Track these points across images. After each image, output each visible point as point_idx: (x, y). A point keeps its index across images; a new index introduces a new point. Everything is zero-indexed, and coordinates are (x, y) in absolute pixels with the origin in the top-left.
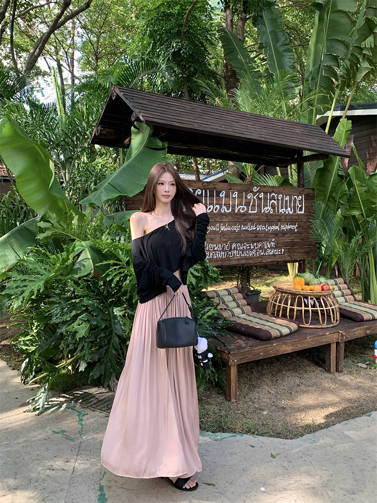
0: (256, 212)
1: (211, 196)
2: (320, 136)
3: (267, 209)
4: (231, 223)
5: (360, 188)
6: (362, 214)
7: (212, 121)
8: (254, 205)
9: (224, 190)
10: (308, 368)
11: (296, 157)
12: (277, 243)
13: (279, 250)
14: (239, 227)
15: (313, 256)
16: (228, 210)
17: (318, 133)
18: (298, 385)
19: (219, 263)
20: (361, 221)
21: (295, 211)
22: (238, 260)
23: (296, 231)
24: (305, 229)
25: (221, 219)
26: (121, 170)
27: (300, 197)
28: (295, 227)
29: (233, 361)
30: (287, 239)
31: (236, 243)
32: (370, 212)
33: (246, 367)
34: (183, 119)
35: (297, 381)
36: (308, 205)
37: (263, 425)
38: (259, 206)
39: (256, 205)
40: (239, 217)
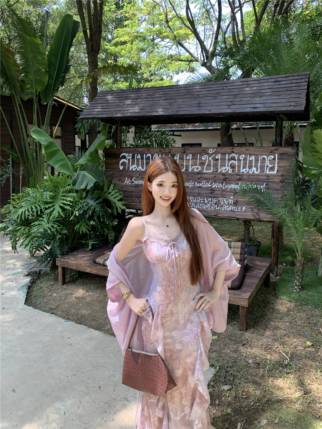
0: (211, 171)
3: (226, 169)
8: (209, 165)
9: (178, 153)
12: (237, 201)
13: (239, 208)
14: (193, 183)
21: (262, 171)
27: (272, 156)
28: (262, 187)
36: (284, 165)
38: (216, 166)
39: (212, 165)
40: (193, 175)
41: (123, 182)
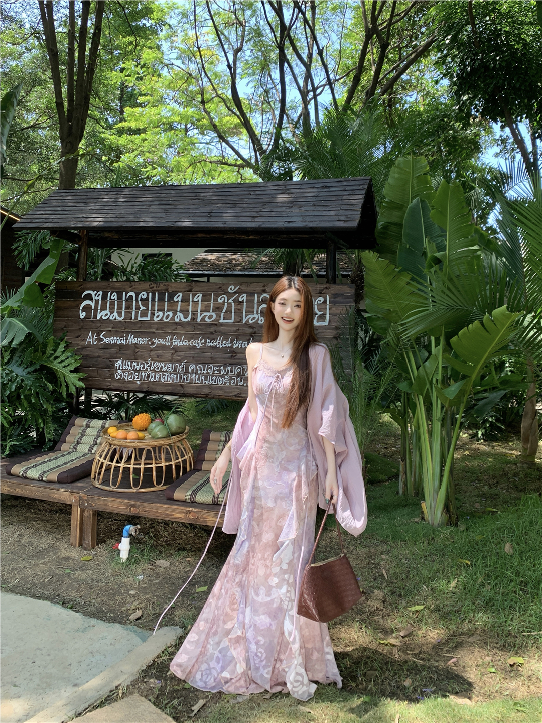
0: (232, 321)
1: (161, 299)
3: (254, 318)
4: (189, 336)
9: (180, 291)
14: (203, 341)
16: (185, 318)
19: (169, 389)
22: (197, 387)
25: (174, 330)
31: (197, 363)
38: (239, 313)
39: (233, 312)
40: (203, 328)
41: (85, 340)
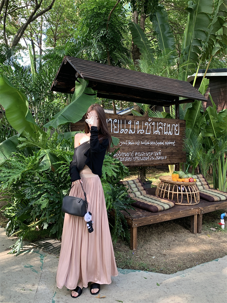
0: (150, 133)
1: (123, 123)
2: (190, 88)
3: (157, 132)
4: (135, 140)
5: (214, 120)
6: (214, 136)
7: (125, 78)
8: (149, 129)
9: (131, 120)
10: (180, 230)
11: (175, 100)
12: (162, 153)
13: (164, 157)
14: (140, 142)
15: (184, 161)
16: (133, 132)
17: (188, 86)
18: (174, 241)
19: (128, 164)
20: (214, 140)
21: (173, 133)
22: (139, 162)
23: (174, 145)
24: (180, 144)
25: (129, 137)
26: (69, 107)
27: (177, 125)
28: (174, 143)
29: (135, 225)
30: (168, 150)
31: (138, 152)
32: (219, 135)
33: (142, 229)
34: (107, 76)
35: (173, 238)
36: (181, 130)
37: (152, 265)
38: (152, 130)
40: (140, 136)
